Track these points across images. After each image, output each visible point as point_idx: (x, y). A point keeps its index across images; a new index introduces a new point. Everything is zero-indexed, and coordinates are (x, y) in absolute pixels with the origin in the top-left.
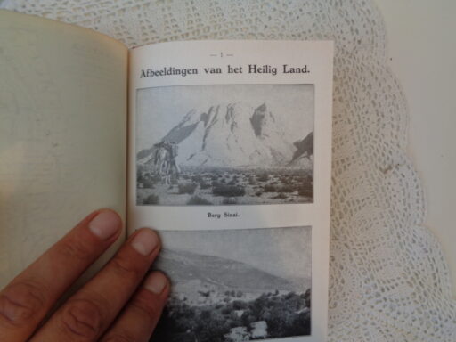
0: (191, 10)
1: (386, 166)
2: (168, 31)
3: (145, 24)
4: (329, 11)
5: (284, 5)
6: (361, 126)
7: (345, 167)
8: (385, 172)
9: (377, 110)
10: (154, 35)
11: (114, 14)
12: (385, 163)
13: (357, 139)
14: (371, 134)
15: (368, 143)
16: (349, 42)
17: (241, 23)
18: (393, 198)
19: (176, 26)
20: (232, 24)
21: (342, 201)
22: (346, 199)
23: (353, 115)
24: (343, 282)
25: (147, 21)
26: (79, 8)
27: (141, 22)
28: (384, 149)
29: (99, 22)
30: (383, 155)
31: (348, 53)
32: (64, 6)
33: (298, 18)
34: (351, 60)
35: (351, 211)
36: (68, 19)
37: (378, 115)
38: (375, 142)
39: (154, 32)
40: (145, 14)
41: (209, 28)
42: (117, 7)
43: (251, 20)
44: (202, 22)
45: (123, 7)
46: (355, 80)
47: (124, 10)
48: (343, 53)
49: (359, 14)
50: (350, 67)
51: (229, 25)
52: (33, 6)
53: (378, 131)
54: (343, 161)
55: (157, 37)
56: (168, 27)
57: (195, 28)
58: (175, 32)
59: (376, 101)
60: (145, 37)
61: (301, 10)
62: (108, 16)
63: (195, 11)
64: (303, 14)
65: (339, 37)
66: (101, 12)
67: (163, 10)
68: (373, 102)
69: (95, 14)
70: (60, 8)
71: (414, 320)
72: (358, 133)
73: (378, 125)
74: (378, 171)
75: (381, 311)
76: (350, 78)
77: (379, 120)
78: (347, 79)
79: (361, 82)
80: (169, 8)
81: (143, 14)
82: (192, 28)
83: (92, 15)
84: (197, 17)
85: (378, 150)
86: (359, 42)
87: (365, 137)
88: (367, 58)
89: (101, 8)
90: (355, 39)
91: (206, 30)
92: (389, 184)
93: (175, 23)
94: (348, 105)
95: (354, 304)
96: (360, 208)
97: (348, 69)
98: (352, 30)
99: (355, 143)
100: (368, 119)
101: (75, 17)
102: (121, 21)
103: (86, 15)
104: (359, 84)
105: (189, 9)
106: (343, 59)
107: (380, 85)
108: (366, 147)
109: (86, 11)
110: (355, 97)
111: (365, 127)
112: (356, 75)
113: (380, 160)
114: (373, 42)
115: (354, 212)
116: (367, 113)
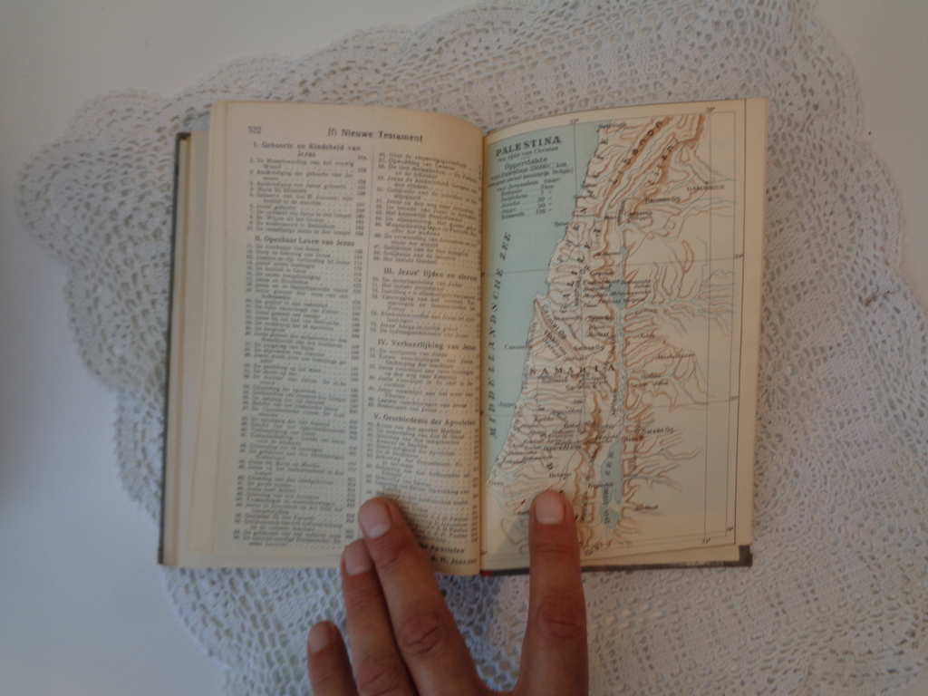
0: (562, 76)
1: (869, 294)
2: (530, 108)
3: (499, 101)
4: (767, 65)
5: (696, 60)
6: (823, 235)
7: (798, 296)
8: (868, 303)
9: (848, 209)
10: (511, 115)
11: (457, 90)
12: (865, 290)
13: (817, 255)
14: (840, 246)
15: (836, 260)
16: (800, 109)
17: (633, 90)
18: (880, 345)
19: (541, 100)
20: (620, 93)
21: (796, 347)
22: (802, 345)
23: (809, 218)
24: (796, 475)
25: (501, 95)
26: (412, 85)
27: (494, 98)
28: (864, 268)
29: (438, 101)
30: (863, 276)
31: (797, 125)
32: (394, 83)
33: (718, 77)
34: (804, 135)
35: (811, 365)
36: (398, 100)
37: (850, 216)
38: (848, 258)
39: (510, 110)
40: (499, 86)
41: (587, 100)
42: (461, 79)
43: (647, 86)
44: (577, 94)
45: (470, 79)
46: (810, 165)
47: (470, 83)
48: (789, 125)
49: (814, 66)
50: (802, 145)
51: (616, 95)
52: (356, 85)
53: (852, 240)
54: (795, 287)
55: (516, 118)
56: (530, 103)
57: (568, 102)
58: (540, 109)
59: (847, 195)
60: (499, 119)
61: (722, 66)
62: (449, 92)
63: (568, 79)
64: (726, 72)
65: (783, 102)
66: (440, 88)
67: (523, 79)
68: (841, 196)
69: (432, 91)
70: (388, 86)
71: (917, 545)
72: (818, 244)
73: (851, 232)
74: (855, 302)
75: (861, 525)
76: (802, 163)
77: (852, 224)
78: (797, 164)
79: (821, 167)
80: (532, 77)
81: (496, 88)
82: (563, 102)
83: (429, 92)
84: (570, 87)
85: (853, 270)
86: (816, 107)
87: (829, 251)
88: (830, 130)
89: (439, 83)
90: (808, 103)
91: (583, 104)
92: (874, 323)
93: (539, 97)
94: (800, 204)
95: (815, 511)
96: (825, 359)
97: (798, 148)
98: (803, 89)
99: (814, 261)
100: (835, 223)
101: (407, 97)
102: (467, 97)
103: (421, 92)
104: (817, 170)
105: (558, 77)
106: (790, 135)
107: (852, 170)
108: (833, 266)
109: (421, 88)
110: (811, 191)
111: (828, 235)
112: (812, 156)
113: (857, 285)
114: (838, 106)
115: (815, 367)
116: (832, 213)
